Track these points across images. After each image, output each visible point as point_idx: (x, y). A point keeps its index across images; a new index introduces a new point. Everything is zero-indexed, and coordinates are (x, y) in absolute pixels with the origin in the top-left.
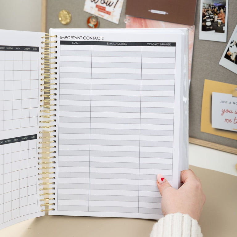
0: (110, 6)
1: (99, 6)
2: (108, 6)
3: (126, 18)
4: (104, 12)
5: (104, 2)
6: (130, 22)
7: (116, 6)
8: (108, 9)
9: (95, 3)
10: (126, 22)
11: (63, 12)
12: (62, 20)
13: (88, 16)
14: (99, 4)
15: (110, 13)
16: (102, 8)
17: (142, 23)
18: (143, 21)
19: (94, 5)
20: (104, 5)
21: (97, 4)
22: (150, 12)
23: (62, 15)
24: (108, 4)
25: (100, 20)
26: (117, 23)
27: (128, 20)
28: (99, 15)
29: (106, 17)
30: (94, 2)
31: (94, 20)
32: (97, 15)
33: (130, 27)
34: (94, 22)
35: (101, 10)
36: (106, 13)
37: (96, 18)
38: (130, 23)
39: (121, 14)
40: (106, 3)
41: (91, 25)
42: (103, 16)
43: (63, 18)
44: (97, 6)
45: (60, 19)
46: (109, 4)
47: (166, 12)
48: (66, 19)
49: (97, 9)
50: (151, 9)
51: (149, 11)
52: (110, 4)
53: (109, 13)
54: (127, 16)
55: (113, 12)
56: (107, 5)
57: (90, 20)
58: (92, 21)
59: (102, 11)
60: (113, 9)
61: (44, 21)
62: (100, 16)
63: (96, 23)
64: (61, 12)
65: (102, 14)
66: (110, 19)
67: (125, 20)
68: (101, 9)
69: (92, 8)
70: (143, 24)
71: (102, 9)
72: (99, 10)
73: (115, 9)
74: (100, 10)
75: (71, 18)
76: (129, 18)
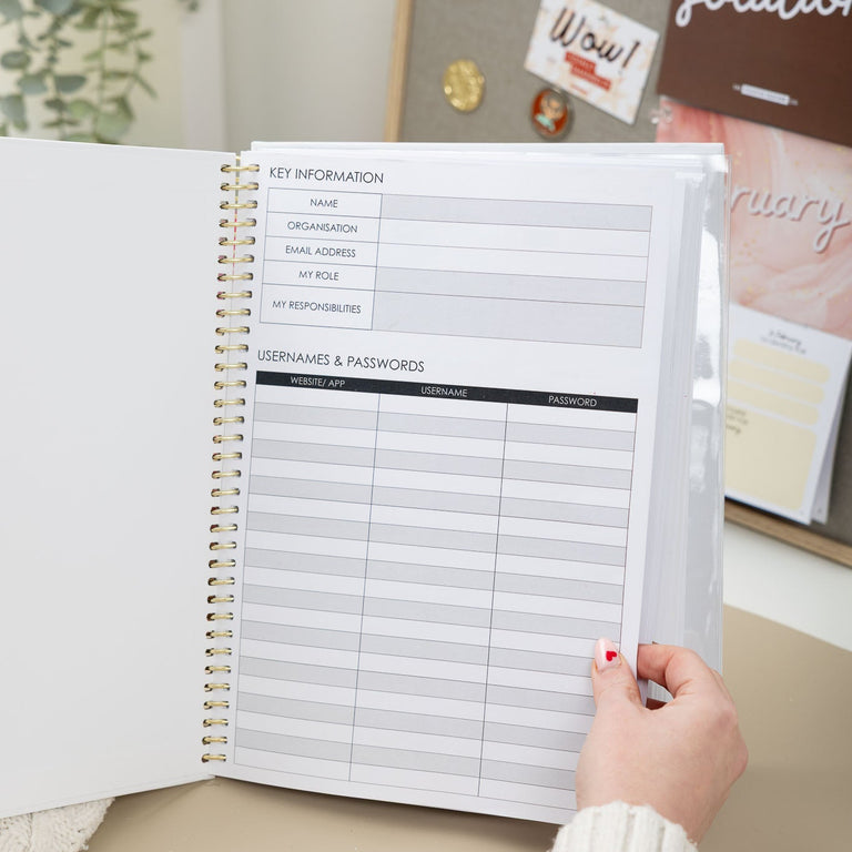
0: (611, 60)
1: (576, 57)
2: (604, 61)
3: (658, 107)
4: (590, 80)
5: (593, 46)
6: (670, 119)
7: (632, 60)
8: (604, 68)
9: (565, 45)
10: (655, 121)
11: (458, 67)
12: (453, 95)
13: (535, 88)
14: (575, 48)
15: (609, 83)
16: (584, 64)
17: (709, 128)
18: (713, 121)
19: (558, 51)
20: (592, 56)
21: (571, 48)
22: (739, 93)
23: (454, 79)
24: (604, 51)
25: (576, 106)
26: (629, 119)
27: (665, 113)
28: (574, 86)
29: (594, 95)
30: (558, 43)
31: (555, 104)
32: (566, 87)
33: (671, 137)
34: (556, 110)
35: (582, 73)
36: (594, 83)
37: (564, 97)
38: (671, 123)
39: (644, 90)
40: (599, 49)
41: (546, 119)
42: (584, 92)
43: (458, 90)
44: (569, 57)
45: (448, 90)
46: (607, 54)
47: (792, 97)
48: (468, 92)
49: (567, 66)
50: (741, 84)
51: (736, 87)
52: (613, 54)
53: (604, 84)
54: (663, 99)
55: (620, 81)
56: (601, 56)
57: (544, 103)
58: (550, 106)
59: (585, 73)
60: (620, 73)
61: (396, 93)
62: (576, 92)
63: (559, 115)
64: (453, 69)
65: (583, 84)
66: (606, 106)
67: (654, 111)
68: (581, 68)
69: (551, 60)
70: (714, 132)
71: (583, 69)
73: (624, 71)
74: (578, 70)
75: (484, 89)
76: (668, 108)
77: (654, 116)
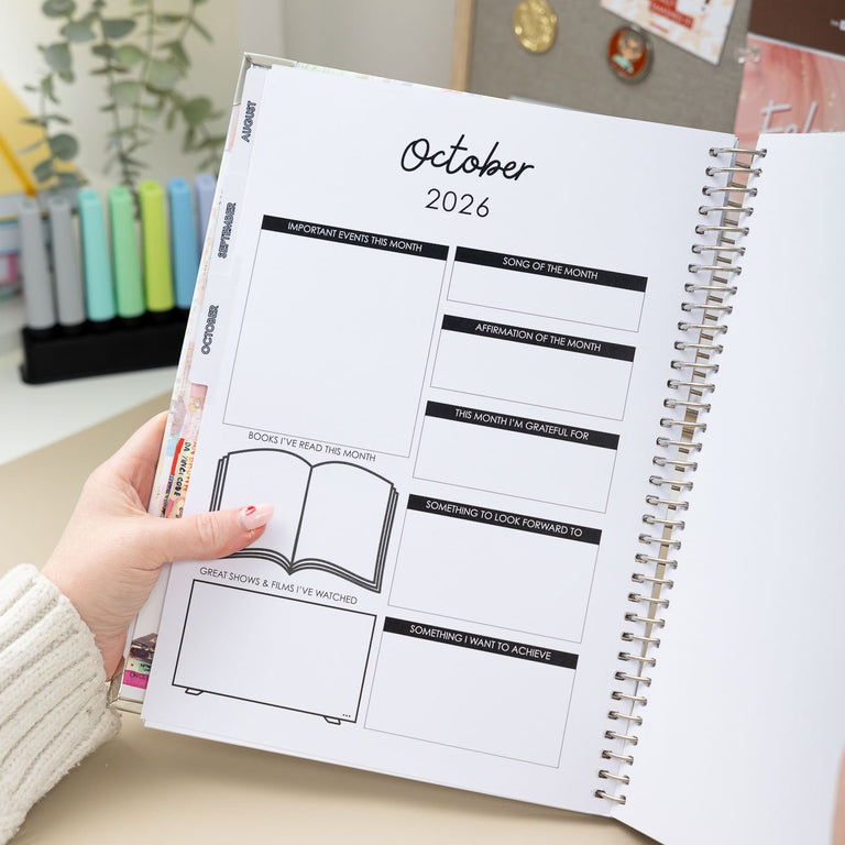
3: (745, 46)
4: (671, 18)
6: (757, 59)
8: (685, 5)
10: (741, 60)
11: (529, 5)
12: (524, 35)
13: (612, 27)
15: (691, 20)
16: (663, 1)
18: (804, 60)
22: (837, 28)
23: (524, 18)
25: (655, 46)
26: (714, 59)
27: (752, 52)
28: (653, 24)
29: (675, 33)
31: (633, 43)
32: (645, 25)
33: (759, 78)
34: (635, 50)
35: (661, 9)
36: (676, 20)
37: (643, 35)
38: (757, 63)
39: (729, 28)
41: (624, 60)
42: (665, 31)
43: (530, 30)
45: (518, 30)
48: (540, 32)
49: (645, 3)
50: (839, 18)
51: (834, 23)
53: (686, 21)
54: (751, 36)
55: (703, 17)
57: (621, 42)
58: (627, 46)
59: (665, 11)
60: (703, 9)
61: (464, 35)
62: (655, 31)
63: (638, 55)
64: (523, 7)
65: (663, 22)
66: (689, 46)
67: (741, 50)
68: (662, 4)
70: (805, 72)
71: (664, 5)
72: (652, 9)
73: (708, 7)
74: (657, 8)
75: (556, 29)
76: (756, 46)
77: (740, 56)
